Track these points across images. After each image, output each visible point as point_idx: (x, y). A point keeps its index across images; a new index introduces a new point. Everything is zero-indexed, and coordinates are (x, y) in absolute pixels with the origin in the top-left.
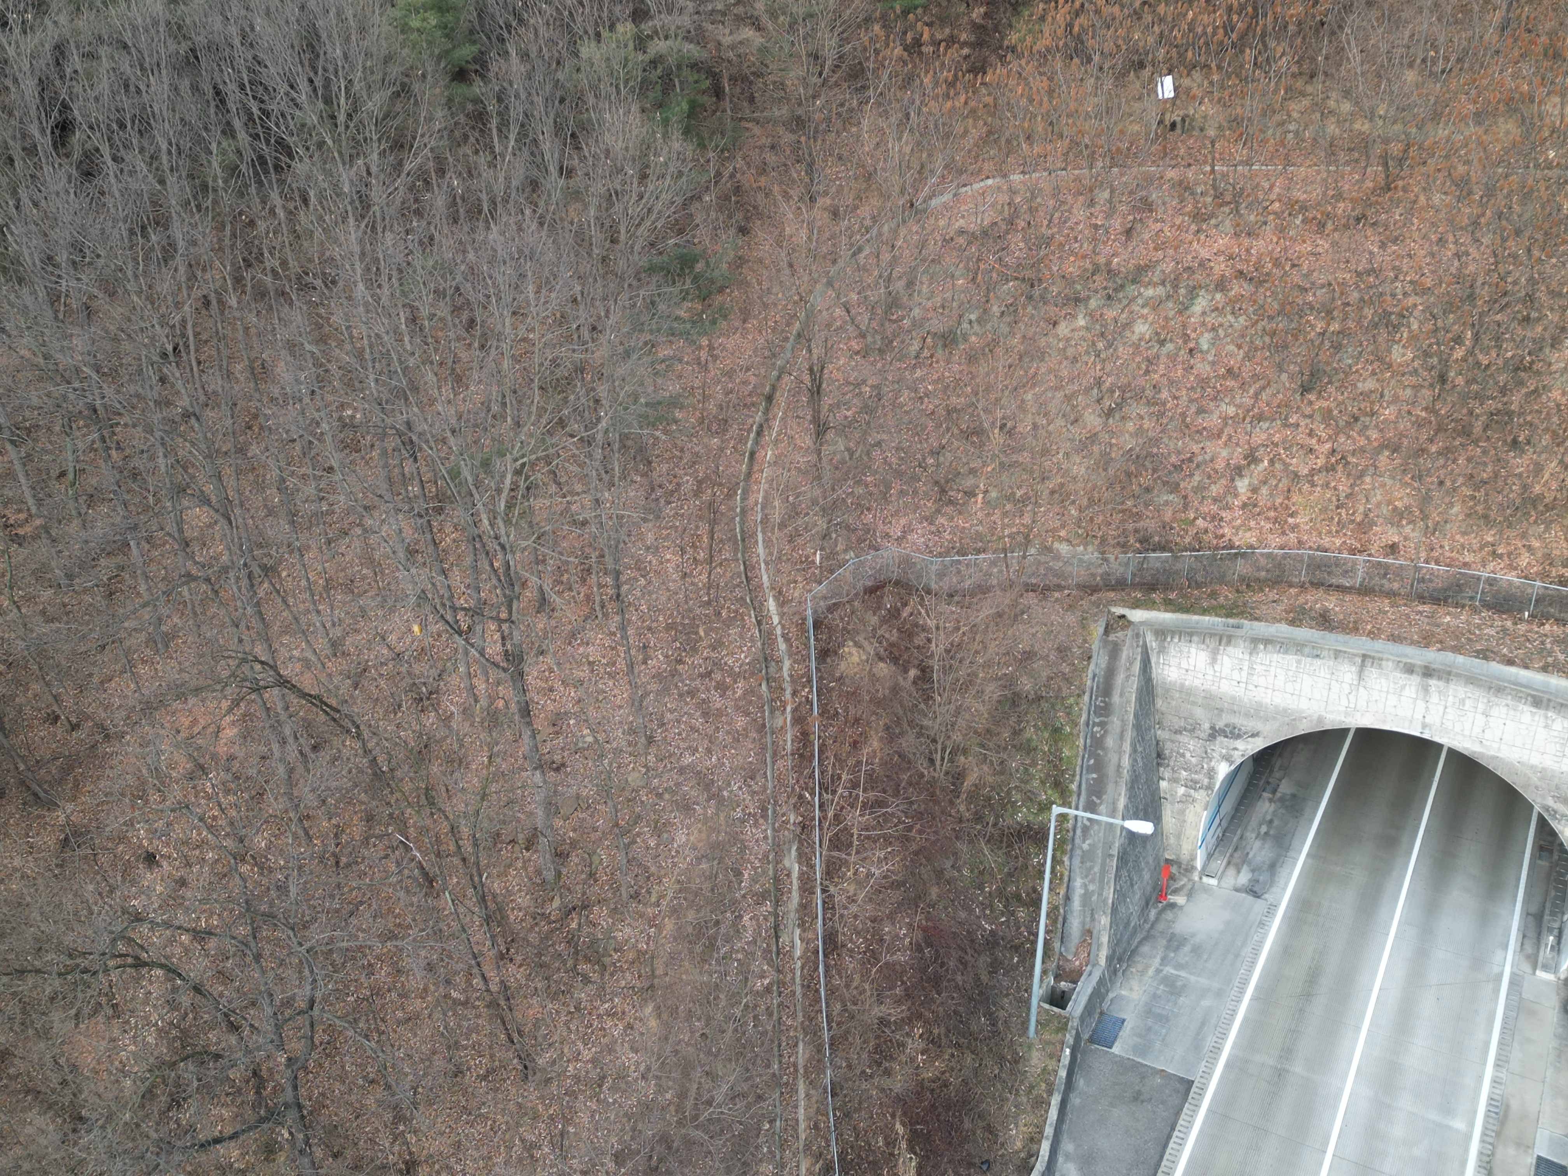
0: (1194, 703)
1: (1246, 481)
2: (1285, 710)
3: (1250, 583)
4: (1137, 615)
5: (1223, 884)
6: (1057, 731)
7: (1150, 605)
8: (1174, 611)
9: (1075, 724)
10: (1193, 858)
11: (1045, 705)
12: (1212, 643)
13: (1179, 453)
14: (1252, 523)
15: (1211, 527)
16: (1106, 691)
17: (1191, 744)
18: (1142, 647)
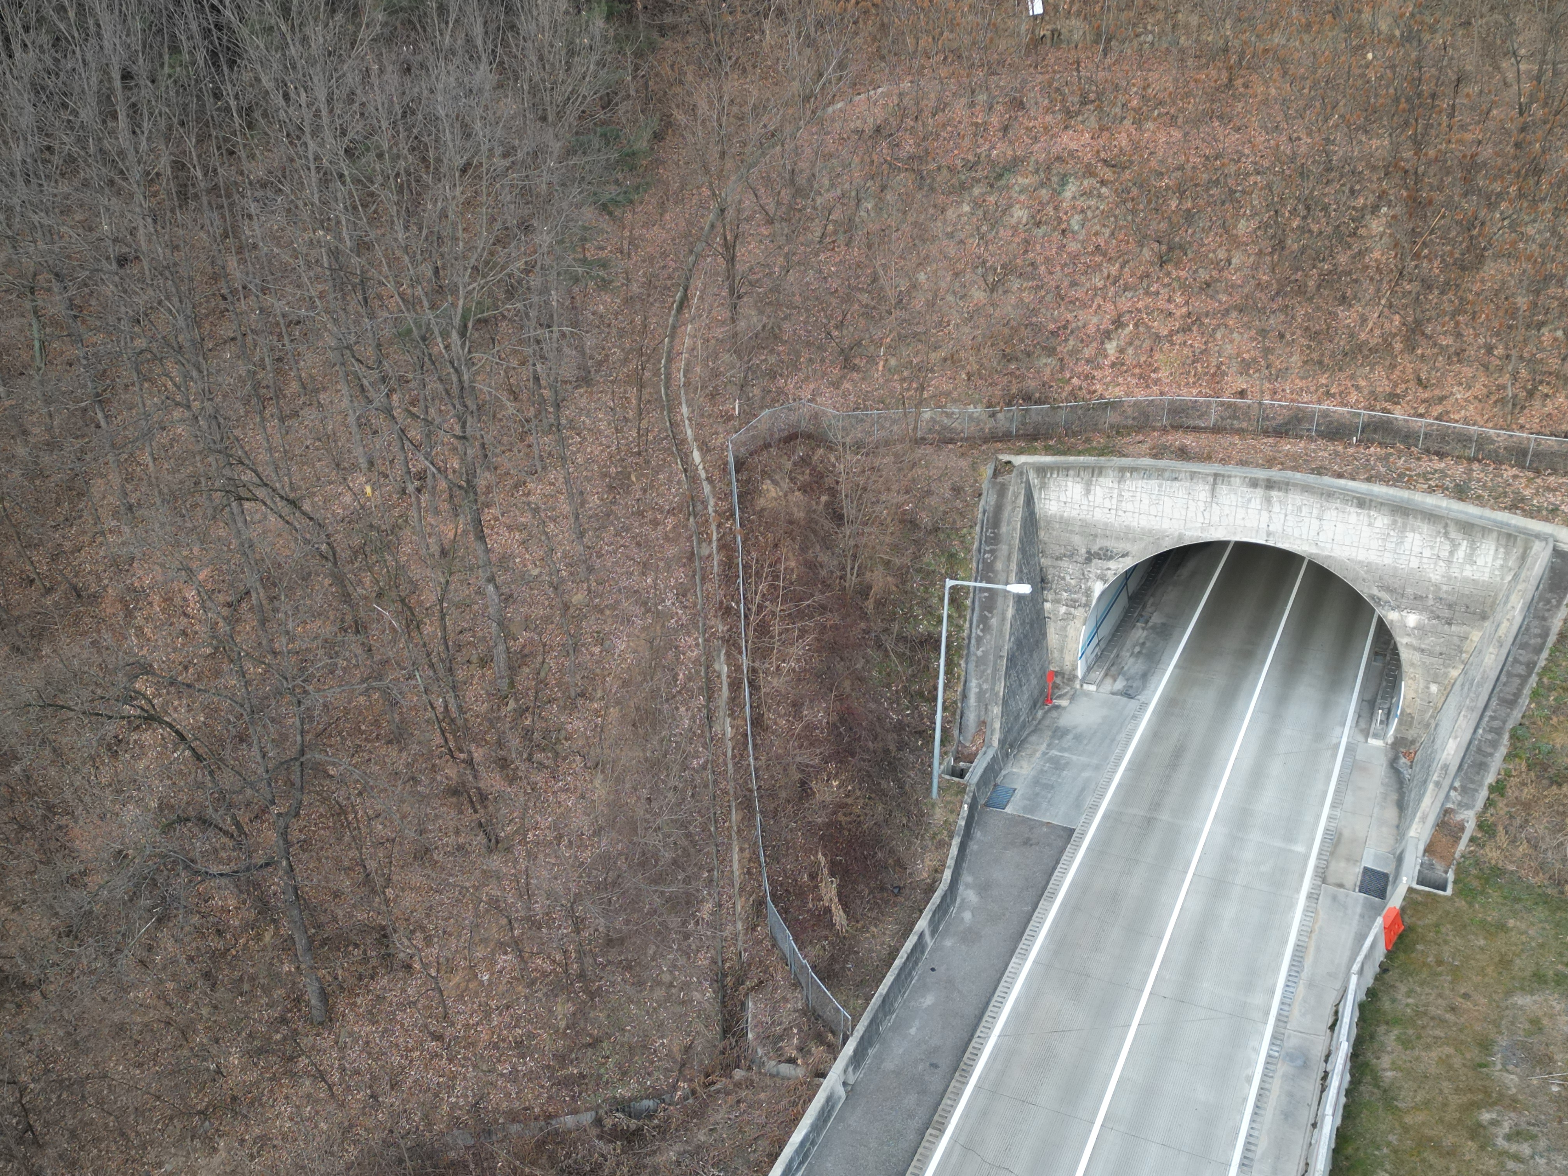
0: (1072, 532)
1: (1114, 343)
2: (1150, 531)
3: (1119, 430)
4: (1021, 460)
5: (1101, 690)
6: (952, 556)
7: (1031, 451)
8: (1053, 455)
9: (968, 550)
10: (1075, 668)
11: (942, 536)
12: (1086, 476)
13: (1055, 321)
14: (1120, 380)
15: (1084, 384)
16: (995, 524)
17: (1070, 568)
18: (1026, 483)
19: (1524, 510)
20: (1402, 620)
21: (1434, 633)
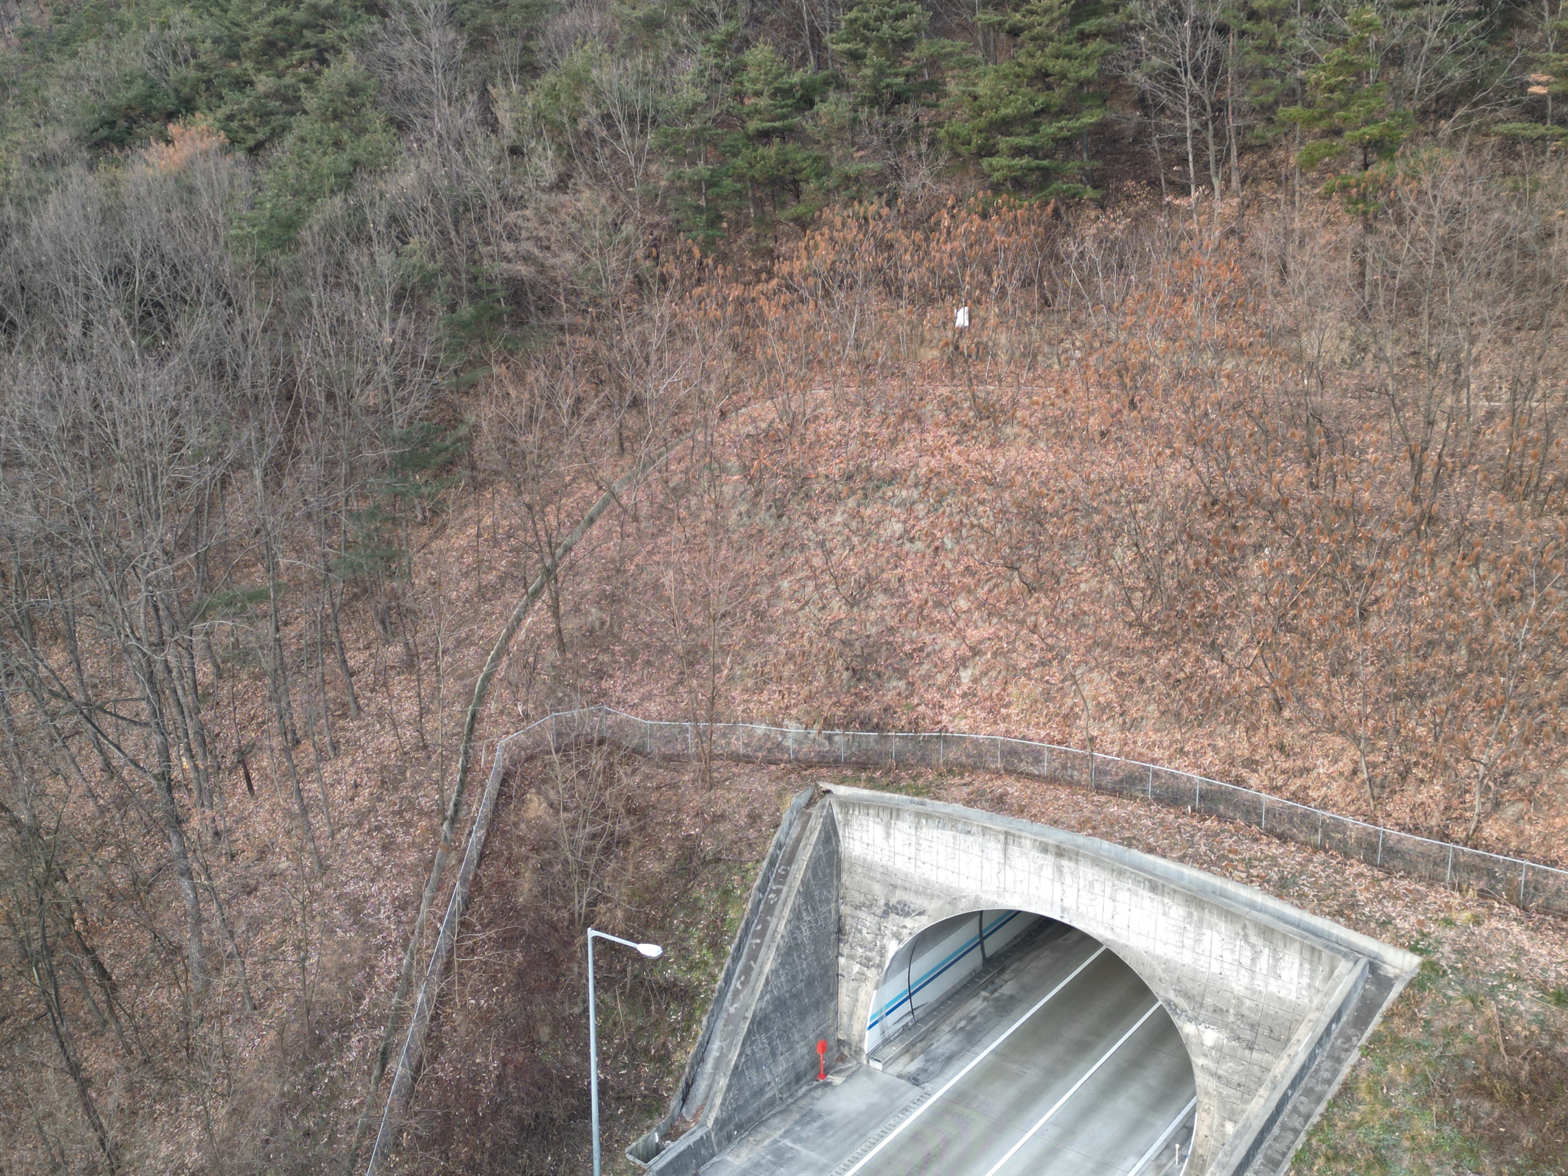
0: (873, 879)
1: (969, 672)
2: (948, 888)
3: (954, 769)
4: (842, 790)
5: (891, 1069)
6: (727, 892)
7: (854, 782)
8: (871, 789)
9: (747, 888)
10: (862, 1040)
11: (722, 868)
12: (885, 816)
13: (912, 641)
14: (969, 712)
15: (930, 713)
16: (790, 860)
17: (868, 920)
18: (825, 818)
19: (1349, 919)
20: (1199, 1035)
21: (1233, 1057)
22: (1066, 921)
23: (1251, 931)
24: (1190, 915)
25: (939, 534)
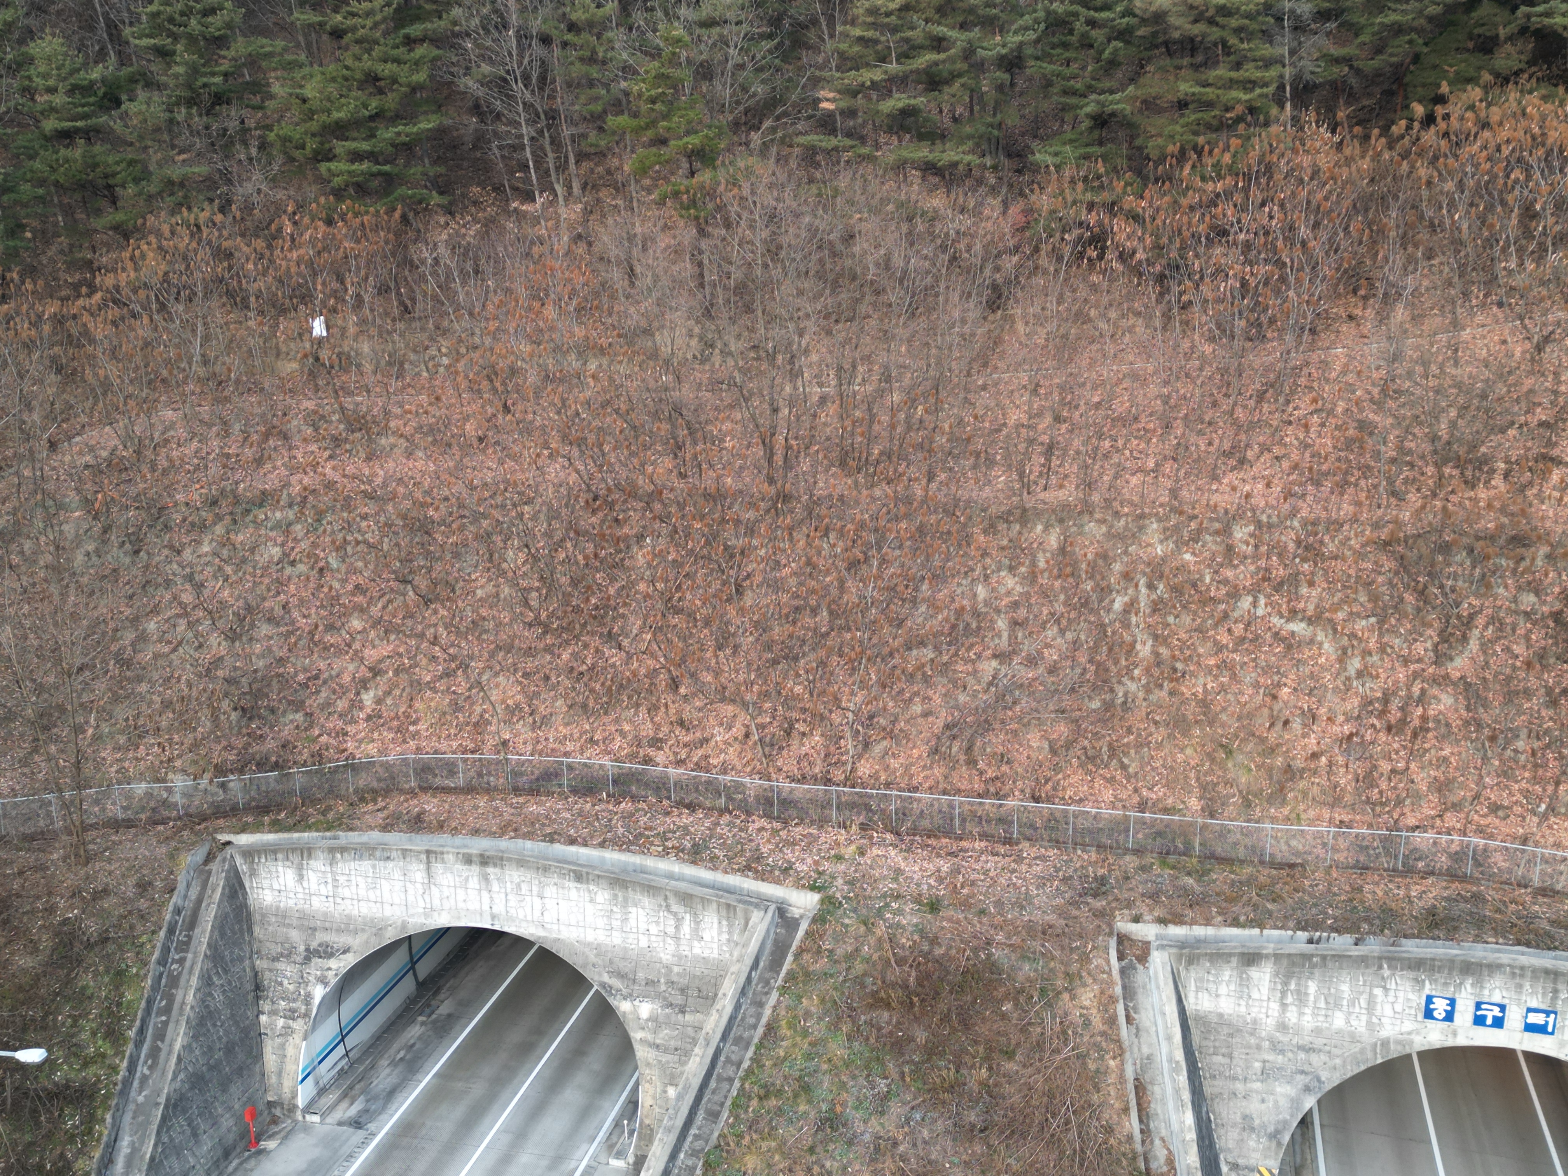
0: (289, 926)
1: (372, 693)
3: (365, 796)
4: (244, 839)
5: (328, 1120)
7: (257, 828)
8: (277, 832)
9: (145, 964)
10: (294, 1095)
11: (111, 948)
12: (296, 858)
13: (305, 670)
14: (375, 735)
15: (333, 742)
16: (192, 923)
17: (288, 970)
18: (228, 871)
19: (756, 871)
20: (635, 1010)
21: (668, 1024)
22: (497, 927)
23: (672, 901)
24: (615, 896)
25: (322, 555)
